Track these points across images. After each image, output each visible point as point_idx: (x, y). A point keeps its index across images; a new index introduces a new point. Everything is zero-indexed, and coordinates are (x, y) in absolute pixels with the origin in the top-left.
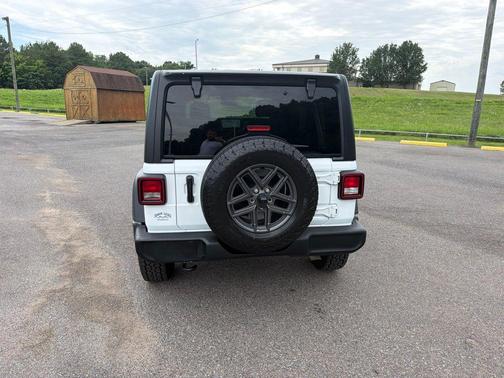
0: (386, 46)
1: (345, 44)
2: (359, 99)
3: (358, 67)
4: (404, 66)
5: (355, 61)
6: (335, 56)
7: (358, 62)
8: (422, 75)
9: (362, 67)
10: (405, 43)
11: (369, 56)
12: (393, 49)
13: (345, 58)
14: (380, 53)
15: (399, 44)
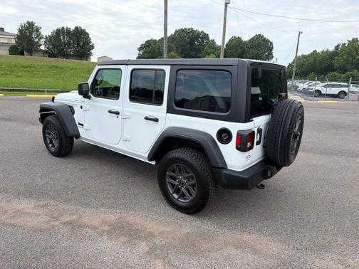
0: (63, 28)
1: (28, 23)
2: (57, 67)
3: (42, 41)
4: (79, 44)
5: (40, 37)
6: (20, 31)
7: (42, 38)
8: (92, 51)
9: (45, 42)
10: (77, 28)
11: (50, 34)
12: (68, 31)
13: (31, 34)
14: (59, 32)
15: (72, 28)
